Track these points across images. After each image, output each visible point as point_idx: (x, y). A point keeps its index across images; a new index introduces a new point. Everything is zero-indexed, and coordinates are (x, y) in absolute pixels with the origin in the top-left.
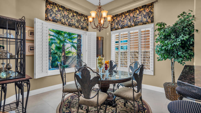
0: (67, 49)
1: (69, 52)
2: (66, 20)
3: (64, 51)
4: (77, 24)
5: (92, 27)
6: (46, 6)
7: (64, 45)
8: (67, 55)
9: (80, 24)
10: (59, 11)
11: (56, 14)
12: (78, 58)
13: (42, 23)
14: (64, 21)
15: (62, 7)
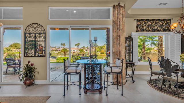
0: (147, 46)
1: (149, 49)
2: (150, 28)
3: (144, 48)
4: (159, 29)
5: (174, 32)
6: (137, 23)
7: (144, 44)
8: (146, 52)
9: (162, 28)
10: (145, 23)
11: (143, 26)
12: (159, 54)
13: (135, 34)
14: (148, 29)
15: (147, 20)
